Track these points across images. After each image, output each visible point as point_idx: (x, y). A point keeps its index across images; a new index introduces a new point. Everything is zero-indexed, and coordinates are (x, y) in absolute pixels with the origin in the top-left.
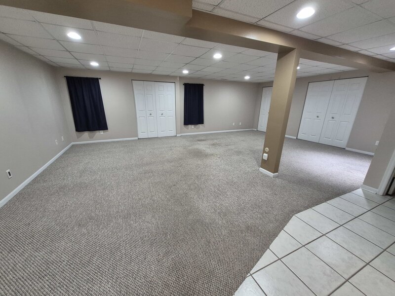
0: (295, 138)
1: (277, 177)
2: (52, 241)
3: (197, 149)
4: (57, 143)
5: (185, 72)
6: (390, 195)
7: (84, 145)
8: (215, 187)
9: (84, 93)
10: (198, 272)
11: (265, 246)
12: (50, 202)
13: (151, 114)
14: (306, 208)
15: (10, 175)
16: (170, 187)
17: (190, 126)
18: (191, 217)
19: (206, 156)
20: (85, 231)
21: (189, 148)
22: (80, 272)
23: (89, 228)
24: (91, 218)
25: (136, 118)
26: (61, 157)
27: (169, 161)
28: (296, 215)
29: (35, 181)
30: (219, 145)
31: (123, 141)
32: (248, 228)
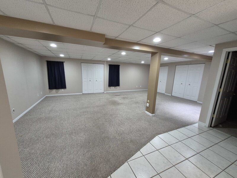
0: (171, 95)
1: (154, 116)
2: (33, 144)
3: (114, 100)
4: (38, 95)
5: (109, 59)
6: (212, 127)
7: (52, 97)
8: (119, 120)
9: (55, 69)
10: (102, 160)
11: (138, 149)
12: (33, 126)
13: (90, 81)
14: (164, 132)
15: (14, 111)
16: (95, 120)
17: (112, 87)
18: (103, 135)
19: (118, 104)
20: (49, 140)
21: (110, 100)
22: (45, 158)
23: (52, 139)
24: (53, 134)
25: (82, 83)
26: (39, 103)
27: (97, 106)
28: (158, 136)
29: (25, 115)
30: (127, 98)
31: (74, 95)
32: (132, 141)
